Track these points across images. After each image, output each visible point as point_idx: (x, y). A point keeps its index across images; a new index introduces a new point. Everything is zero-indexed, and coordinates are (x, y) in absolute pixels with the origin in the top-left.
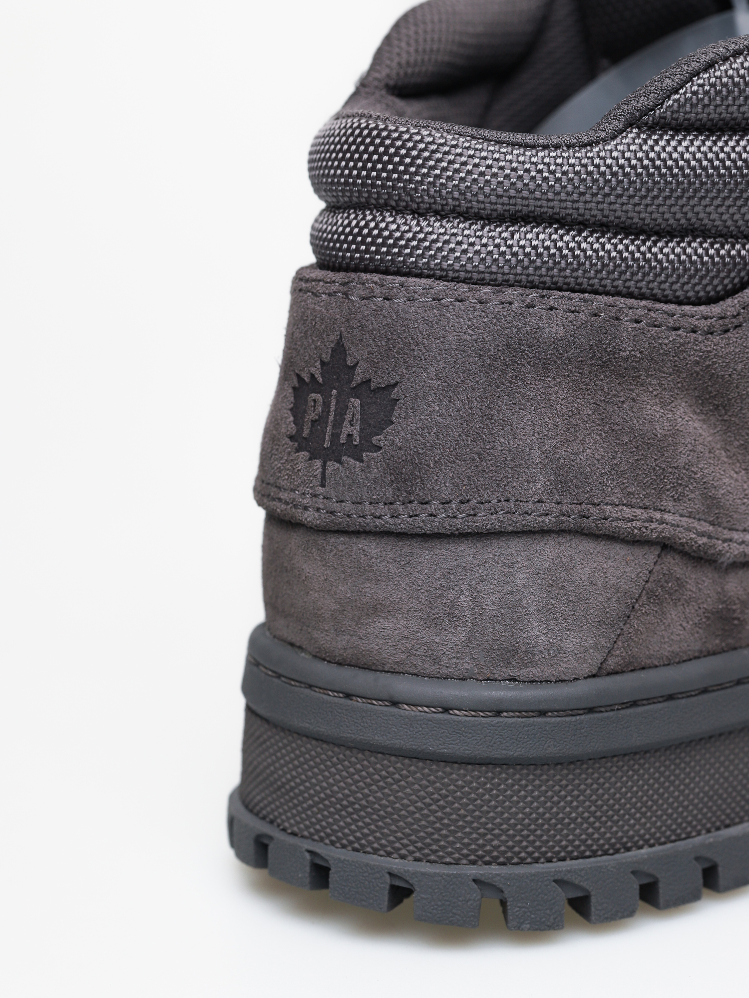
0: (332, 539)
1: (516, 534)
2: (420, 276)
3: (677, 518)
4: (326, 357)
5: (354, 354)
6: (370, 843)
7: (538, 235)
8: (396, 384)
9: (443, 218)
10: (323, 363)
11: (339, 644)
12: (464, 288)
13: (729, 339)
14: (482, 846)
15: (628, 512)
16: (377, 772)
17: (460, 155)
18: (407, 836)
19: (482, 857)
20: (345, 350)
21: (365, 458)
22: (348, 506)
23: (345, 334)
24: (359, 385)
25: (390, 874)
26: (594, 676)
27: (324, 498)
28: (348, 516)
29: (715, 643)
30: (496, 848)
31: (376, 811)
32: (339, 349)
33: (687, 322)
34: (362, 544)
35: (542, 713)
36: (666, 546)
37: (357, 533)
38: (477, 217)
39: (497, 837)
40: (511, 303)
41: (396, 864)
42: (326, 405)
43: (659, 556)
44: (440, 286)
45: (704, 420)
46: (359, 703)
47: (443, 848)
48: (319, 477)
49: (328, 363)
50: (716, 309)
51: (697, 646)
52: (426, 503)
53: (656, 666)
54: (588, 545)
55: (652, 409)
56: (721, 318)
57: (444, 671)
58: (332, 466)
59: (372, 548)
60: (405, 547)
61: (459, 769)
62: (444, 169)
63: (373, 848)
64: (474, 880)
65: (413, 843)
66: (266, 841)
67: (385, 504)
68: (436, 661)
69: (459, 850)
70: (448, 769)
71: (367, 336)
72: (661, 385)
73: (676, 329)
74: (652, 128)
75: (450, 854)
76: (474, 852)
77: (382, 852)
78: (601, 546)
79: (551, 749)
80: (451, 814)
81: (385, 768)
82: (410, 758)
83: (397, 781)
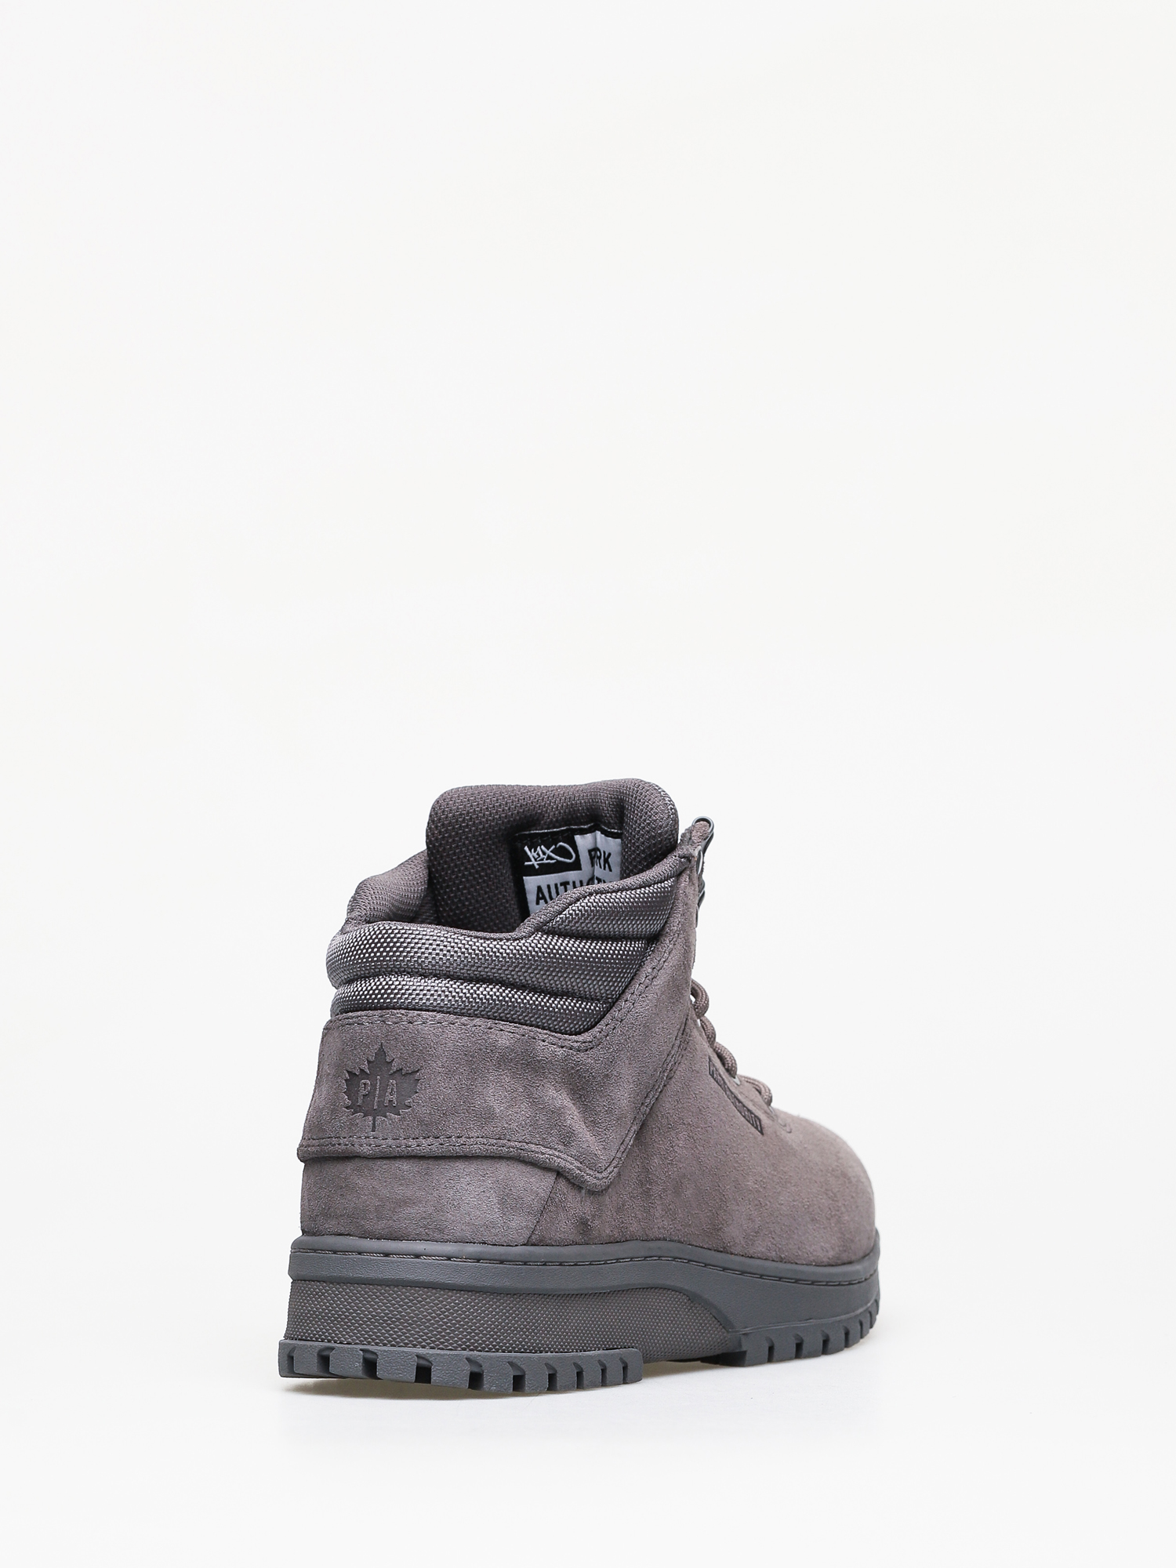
0: (379, 1163)
1: (486, 1157)
2: (428, 1011)
3: (566, 1156)
4: (372, 1059)
5: (391, 1054)
6: (402, 1340)
7: (485, 989)
8: (417, 1071)
9: (426, 977)
10: (369, 1062)
11: (380, 1226)
12: (452, 1017)
13: (588, 1054)
14: (469, 1340)
15: (543, 1149)
16: (407, 1297)
17: (421, 939)
18: (426, 1334)
19: (469, 1346)
20: (385, 1053)
21: (401, 1113)
22: (390, 1141)
23: (385, 1044)
24: (395, 1072)
25: (417, 1356)
26: (524, 1245)
27: (374, 1138)
28: (390, 1147)
29: (579, 1238)
30: (477, 1341)
31: (406, 1321)
32: (381, 1052)
33: (566, 1043)
34: (397, 1164)
35: (502, 1262)
36: (559, 1173)
37: (395, 1158)
38: (458, 978)
39: (477, 1334)
40: (480, 1026)
41: (420, 1351)
42: (374, 1086)
43: (556, 1179)
44: (439, 1016)
45: (573, 1104)
46: (395, 1258)
47: (447, 1340)
48: (371, 1126)
49: (373, 1062)
50: (580, 1038)
51: (571, 1237)
52: (438, 1138)
53: (553, 1246)
54: (522, 1167)
55: (552, 1092)
56: (585, 1042)
57: (446, 1237)
58: (380, 1119)
59: (405, 1166)
60: (424, 1164)
61: (456, 1294)
62: (409, 952)
63: (404, 1344)
64: (466, 1359)
65: (430, 1338)
66: (325, 1353)
67: (414, 1139)
68: (441, 1231)
69: (456, 1342)
70: (450, 1294)
71: (400, 1044)
72: (555, 1079)
73: (562, 1047)
74: (548, 933)
75: (451, 1344)
76: (465, 1343)
77: (410, 1345)
78: (529, 1169)
79: (506, 1283)
80: (452, 1320)
81: (412, 1294)
82: (428, 1288)
83: (420, 1302)
